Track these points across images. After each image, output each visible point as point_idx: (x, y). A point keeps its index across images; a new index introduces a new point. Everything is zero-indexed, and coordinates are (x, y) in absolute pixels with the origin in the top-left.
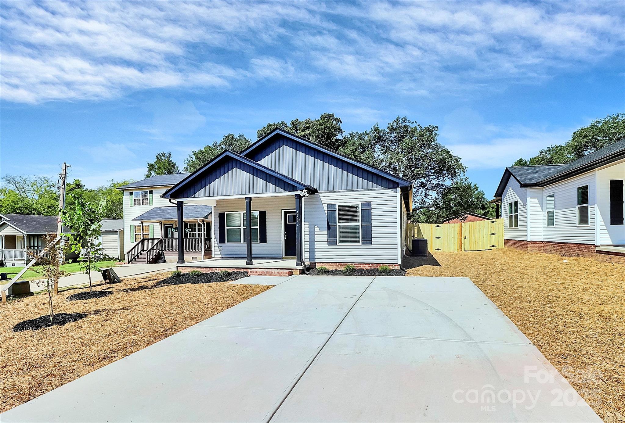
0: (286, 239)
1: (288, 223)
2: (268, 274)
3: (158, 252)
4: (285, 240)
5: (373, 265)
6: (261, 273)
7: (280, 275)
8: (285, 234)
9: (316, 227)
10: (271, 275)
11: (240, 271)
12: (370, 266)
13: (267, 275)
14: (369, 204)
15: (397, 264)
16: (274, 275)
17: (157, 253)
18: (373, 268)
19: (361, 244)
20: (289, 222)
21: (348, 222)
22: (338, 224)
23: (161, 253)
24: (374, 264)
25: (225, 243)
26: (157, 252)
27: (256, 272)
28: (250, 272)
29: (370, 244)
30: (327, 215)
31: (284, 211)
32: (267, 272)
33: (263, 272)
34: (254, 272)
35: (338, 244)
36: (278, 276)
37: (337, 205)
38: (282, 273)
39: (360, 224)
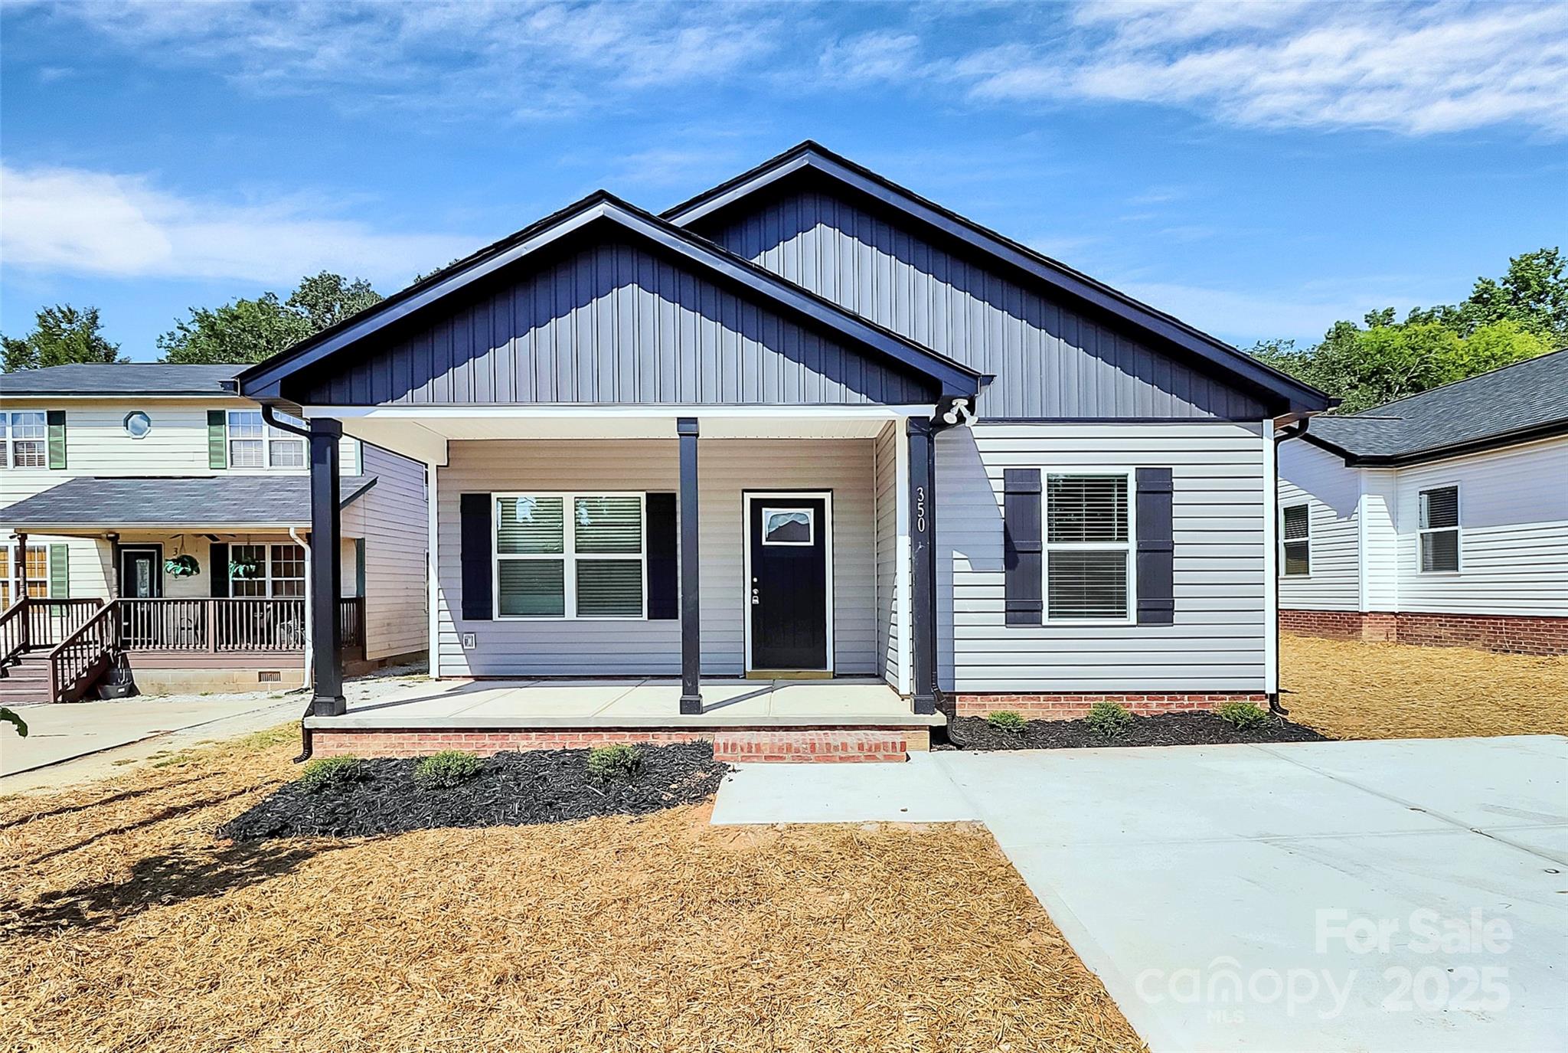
0: (757, 601)
1: (764, 543)
2: (812, 756)
3: (102, 652)
4: (753, 606)
5: (1177, 699)
6: (781, 749)
7: (871, 758)
8: (754, 586)
9: (956, 554)
10: (828, 759)
11: (650, 741)
12: (1166, 702)
13: (808, 760)
14: (1166, 473)
15: (1263, 692)
16: (842, 759)
17: (96, 658)
18: (1174, 709)
19: (1135, 623)
20: (767, 540)
21: (1080, 540)
22: (1047, 547)
23: (116, 659)
24: (1179, 696)
25: (491, 619)
26: (98, 652)
27: (754, 746)
28: (722, 750)
29: (1168, 621)
30: (1002, 509)
31: (748, 496)
32: (809, 746)
33: (790, 745)
34: (746, 750)
35: (1046, 620)
36: (861, 762)
37: (1045, 473)
38: (877, 747)
39: (1131, 545)
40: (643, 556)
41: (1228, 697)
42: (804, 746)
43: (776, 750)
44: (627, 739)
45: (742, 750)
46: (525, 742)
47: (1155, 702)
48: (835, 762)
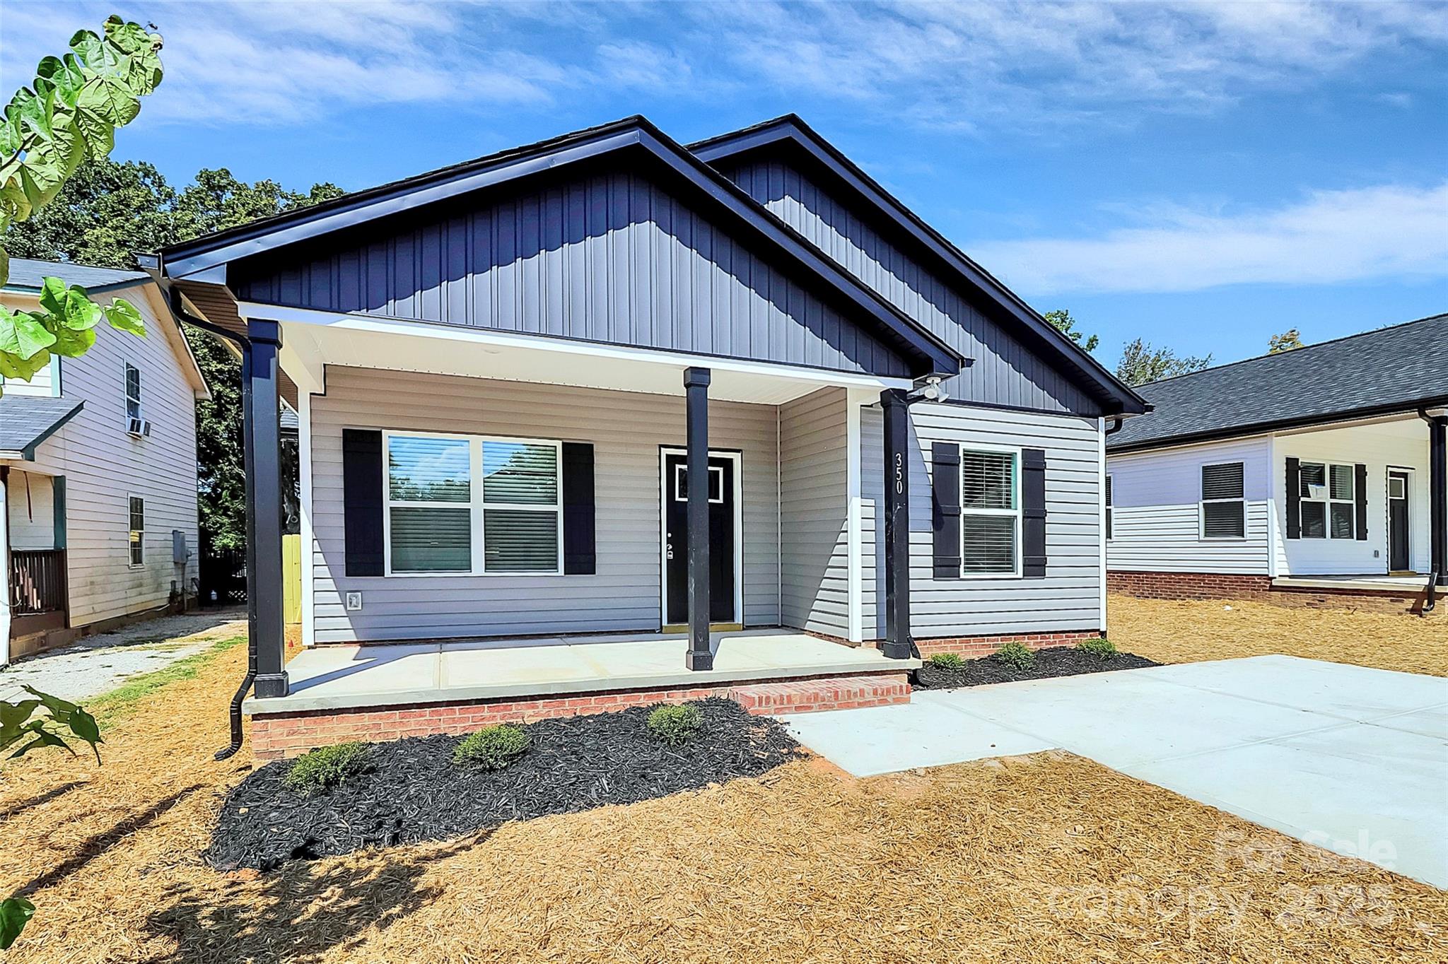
0: (671, 557)
1: (677, 499)
2: (836, 704)
4: (668, 560)
6: (809, 699)
7: (883, 702)
8: (668, 541)
10: (848, 706)
11: (665, 700)
12: (1039, 640)
13: (831, 708)
14: (1040, 455)
15: (1098, 630)
16: (860, 705)
18: (1045, 646)
19: (1021, 577)
20: (678, 496)
21: (982, 506)
22: (963, 511)
24: (1047, 636)
25: (383, 574)
27: (785, 698)
28: (757, 704)
29: (1042, 575)
30: (930, 476)
31: (665, 451)
32: (833, 694)
33: (817, 694)
34: (778, 703)
35: (962, 576)
36: (875, 706)
37: (962, 446)
38: (888, 691)
39: (1018, 512)
40: (559, 508)
41: (1077, 634)
42: (829, 695)
43: (805, 700)
44: (642, 700)
45: (775, 702)
46: (531, 712)
47: (1032, 641)
48: (854, 708)
